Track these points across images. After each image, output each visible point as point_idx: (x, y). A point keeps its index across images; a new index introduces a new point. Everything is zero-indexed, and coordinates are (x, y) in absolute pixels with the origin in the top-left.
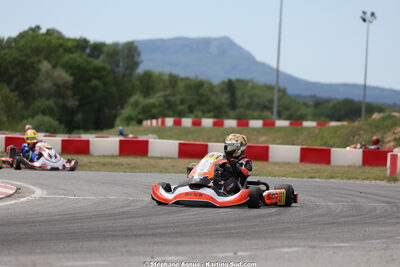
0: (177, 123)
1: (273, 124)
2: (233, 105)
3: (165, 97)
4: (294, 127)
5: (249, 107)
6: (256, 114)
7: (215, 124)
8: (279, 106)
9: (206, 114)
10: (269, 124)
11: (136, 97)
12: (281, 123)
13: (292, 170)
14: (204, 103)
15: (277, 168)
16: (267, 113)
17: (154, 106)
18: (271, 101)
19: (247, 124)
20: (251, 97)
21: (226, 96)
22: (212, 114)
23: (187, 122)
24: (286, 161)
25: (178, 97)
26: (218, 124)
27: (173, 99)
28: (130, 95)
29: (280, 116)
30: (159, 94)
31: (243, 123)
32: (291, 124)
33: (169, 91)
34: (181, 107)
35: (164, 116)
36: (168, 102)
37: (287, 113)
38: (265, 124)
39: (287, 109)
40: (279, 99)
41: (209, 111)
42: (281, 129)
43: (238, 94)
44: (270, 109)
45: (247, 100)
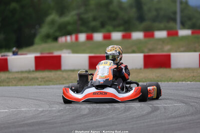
0: (90, 38)
1: (177, 34)
2: (141, 19)
3: (78, 15)
4: (196, 35)
5: (155, 19)
6: (162, 25)
7: (124, 37)
8: (182, 17)
9: (116, 28)
10: (172, 34)
11: (53, 17)
12: (184, 33)
13: (192, 74)
14: (114, 19)
15: (178, 74)
16: (171, 24)
17: (69, 23)
18: (175, 13)
19: (152, 36)
20: (157, 10)
21: (134, 10)
22: (122, 28)
23: (98, 37)
24: (187, 66)
25: (90, 15)
26: (127, 37)
27: (85, 16)
28: (46, 14)
29: (184, 25)
30: (74, 13)
31: (149, 34)
32: (193, 33)
33: (82, 10)
34: (93, 24)
35: (78, 32)
36: (81, 19)
37: (189, 23)
38: (169, 34)
39: (190, 19)
40: (182, 11)
41: (119, 26)
42: (185, 38)
43: (145, 8)
44: (174, 20)
45: (154, 13)
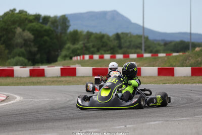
0: (91, 58)
1: (142, 56)
3: (84, 44)
4: (154, 57)
5: (129, 47)
6: (133, 51)
7: (111, 57)
8: (145, 46)
9: (106, 52)
10: (140, 56)
11: (68, 45)
12: (147, 55)
13: (154, 80)
14: (105, 46)
16: (138, 50)
17: (78, 49)
18: (141, 44)
19: (128, 57)
20: (130, 42)
21: (117, 42)
22: (109, 52)
23: (96, 57)
24: (150, 75)
25: (90, 44)
26: (113, 57)
27: (88, 45)
28: (65, 43)
29: (146, 51)
30: (81, 43)
31: (126, 56)
32: (152, 55)
33: (86, 41)
34: (92, 49)
35: (84, 54)
36: (85, 47)
38: (138, 56)
39: (149, 47)
40: (145, 42)
41: (108, 51)
42: (147, 58)
43: (122, 41)
44: (140, 48)
45: (128, 44)
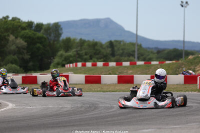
0: (84, 65)
1: (135, 64)
2: (113, 54)
3: (77, 51)
4: (146, 65)
5: (122, 55)
6: (126, 58)
7: (104, 65)
8: (138, 54)
9: (99, 59)
10: (133, 64)
11: (61, 52)
12: (140, 63)
14: (98, 54)
16: (131, 58)
17: (71, 56)
18: (134, 51)
19: (121, 64)
20: (123, 49)
21: (110, 49)
22: (102, 60)
23: (89, 64)
25: (83, 52)
26: (106, 65)
27: (81, 52)
28: (57, 51)
29: (139, 59)
30: (74, 50)
31: (119, 63)
32: (145, 63)
33: (79, 49)
34: (86, 57)
35: (77, 62)
36: (78, 54)
37: (142, 57)
38: (131, 64)
39: (142, 55)
40: (138, 50)
41: (101, 58)
42: (140, 66)
43: (116, 48)
44: (133, 55)
45: (121, 51)
